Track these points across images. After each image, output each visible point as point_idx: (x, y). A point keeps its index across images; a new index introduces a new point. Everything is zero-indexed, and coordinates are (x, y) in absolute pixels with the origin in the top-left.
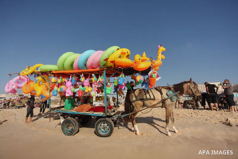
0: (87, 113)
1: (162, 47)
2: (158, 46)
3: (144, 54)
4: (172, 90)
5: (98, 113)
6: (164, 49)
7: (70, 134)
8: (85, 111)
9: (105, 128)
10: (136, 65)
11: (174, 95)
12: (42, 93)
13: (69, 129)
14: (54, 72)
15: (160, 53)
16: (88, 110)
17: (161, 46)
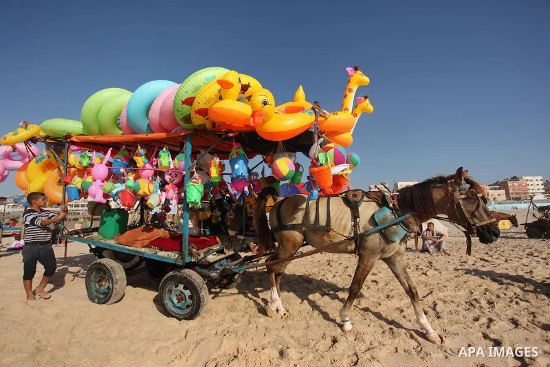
0: (143, 250)
1: (359, 72)
2: (348, 69)
3: (301, 93)
4: (391, 205)
5: (169, 253)
6: (366, 79)
7: (103, 301)
8: (139, 243)
9: (182, 299)
10: (254, 122)
11: (396, 221)
12: (43, 191)
13: (102, 288)
14: (74, 139)
15: (350, 90)
16: (147, 242)
17: (356, 69)
